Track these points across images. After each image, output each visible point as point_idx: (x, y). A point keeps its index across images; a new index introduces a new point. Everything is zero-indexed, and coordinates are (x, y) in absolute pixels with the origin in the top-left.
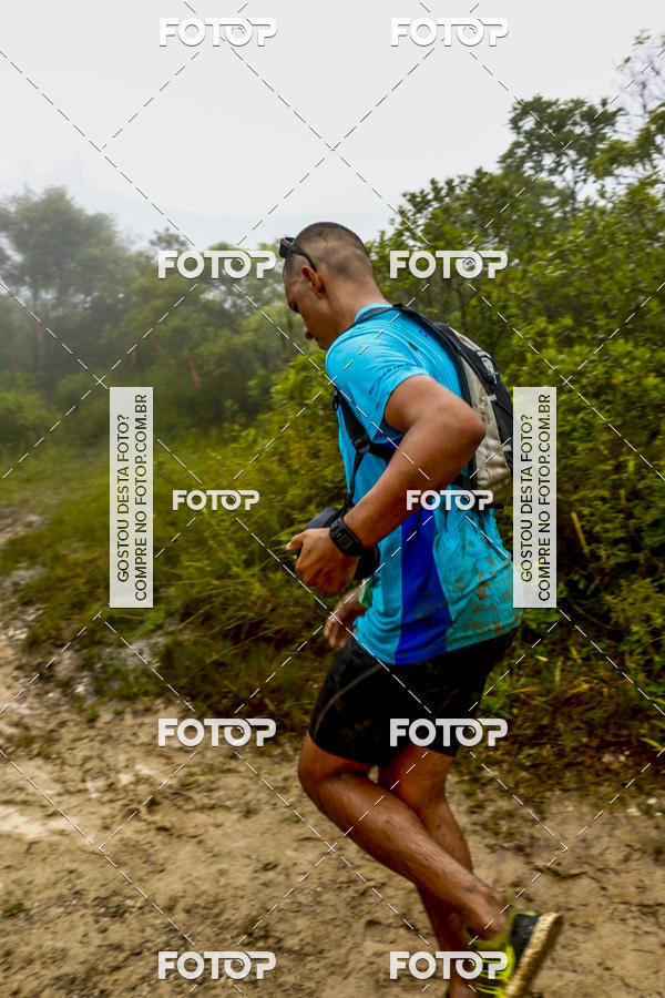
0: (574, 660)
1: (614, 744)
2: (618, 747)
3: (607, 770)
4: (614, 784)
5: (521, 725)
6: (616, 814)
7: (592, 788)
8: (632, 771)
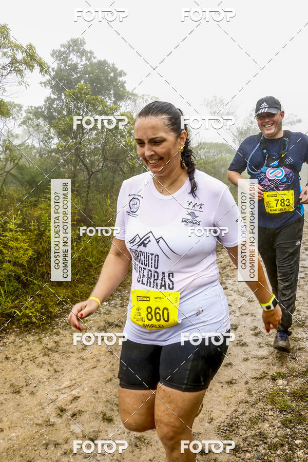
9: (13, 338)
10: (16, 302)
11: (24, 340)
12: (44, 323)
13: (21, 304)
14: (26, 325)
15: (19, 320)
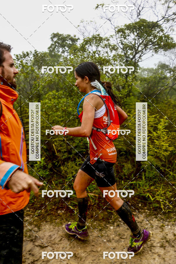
0: (53, 184)
1: (61, 208)
2: (62, 208)
3: (59, 215)
4: (60, 219)
5: (37, 204)
6: (59, 228)
7: (54, 221)
8: (65, 215)
9: (142, 218)
10: (152, 188)
11: (150, 223)
12: (170, 211)
13: (156, 189)
14: (155, 209)
15: (150, 203)
